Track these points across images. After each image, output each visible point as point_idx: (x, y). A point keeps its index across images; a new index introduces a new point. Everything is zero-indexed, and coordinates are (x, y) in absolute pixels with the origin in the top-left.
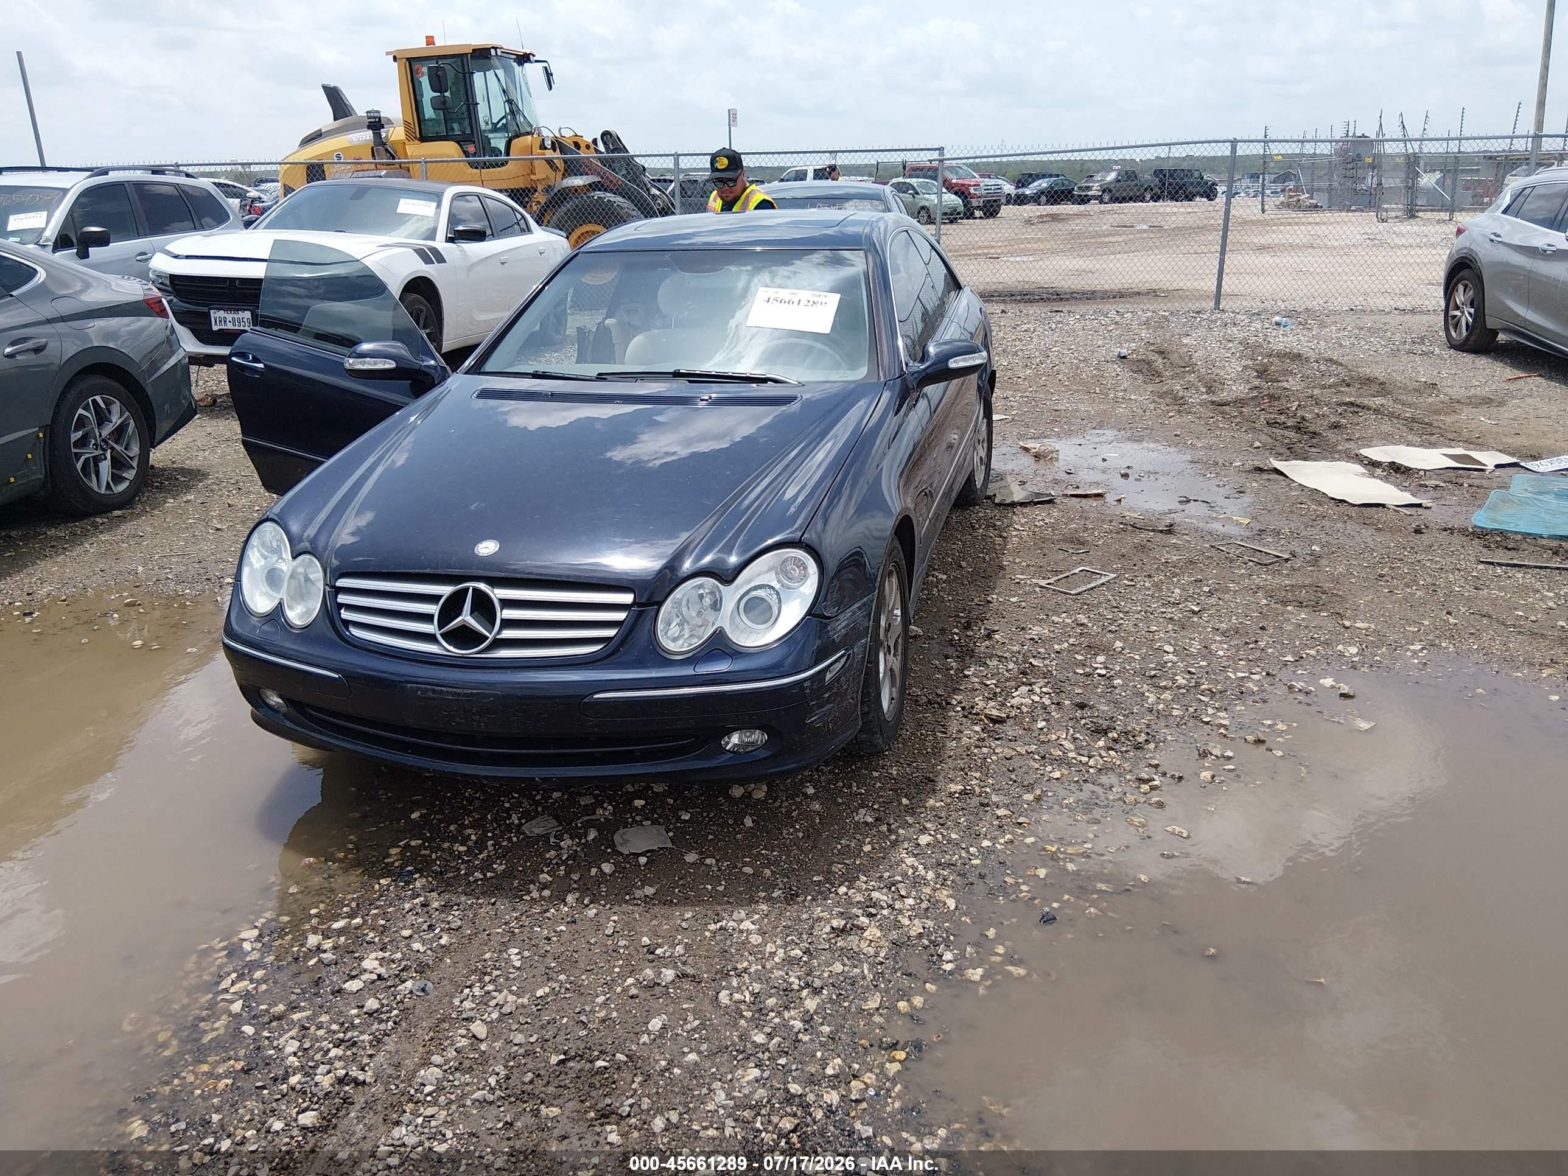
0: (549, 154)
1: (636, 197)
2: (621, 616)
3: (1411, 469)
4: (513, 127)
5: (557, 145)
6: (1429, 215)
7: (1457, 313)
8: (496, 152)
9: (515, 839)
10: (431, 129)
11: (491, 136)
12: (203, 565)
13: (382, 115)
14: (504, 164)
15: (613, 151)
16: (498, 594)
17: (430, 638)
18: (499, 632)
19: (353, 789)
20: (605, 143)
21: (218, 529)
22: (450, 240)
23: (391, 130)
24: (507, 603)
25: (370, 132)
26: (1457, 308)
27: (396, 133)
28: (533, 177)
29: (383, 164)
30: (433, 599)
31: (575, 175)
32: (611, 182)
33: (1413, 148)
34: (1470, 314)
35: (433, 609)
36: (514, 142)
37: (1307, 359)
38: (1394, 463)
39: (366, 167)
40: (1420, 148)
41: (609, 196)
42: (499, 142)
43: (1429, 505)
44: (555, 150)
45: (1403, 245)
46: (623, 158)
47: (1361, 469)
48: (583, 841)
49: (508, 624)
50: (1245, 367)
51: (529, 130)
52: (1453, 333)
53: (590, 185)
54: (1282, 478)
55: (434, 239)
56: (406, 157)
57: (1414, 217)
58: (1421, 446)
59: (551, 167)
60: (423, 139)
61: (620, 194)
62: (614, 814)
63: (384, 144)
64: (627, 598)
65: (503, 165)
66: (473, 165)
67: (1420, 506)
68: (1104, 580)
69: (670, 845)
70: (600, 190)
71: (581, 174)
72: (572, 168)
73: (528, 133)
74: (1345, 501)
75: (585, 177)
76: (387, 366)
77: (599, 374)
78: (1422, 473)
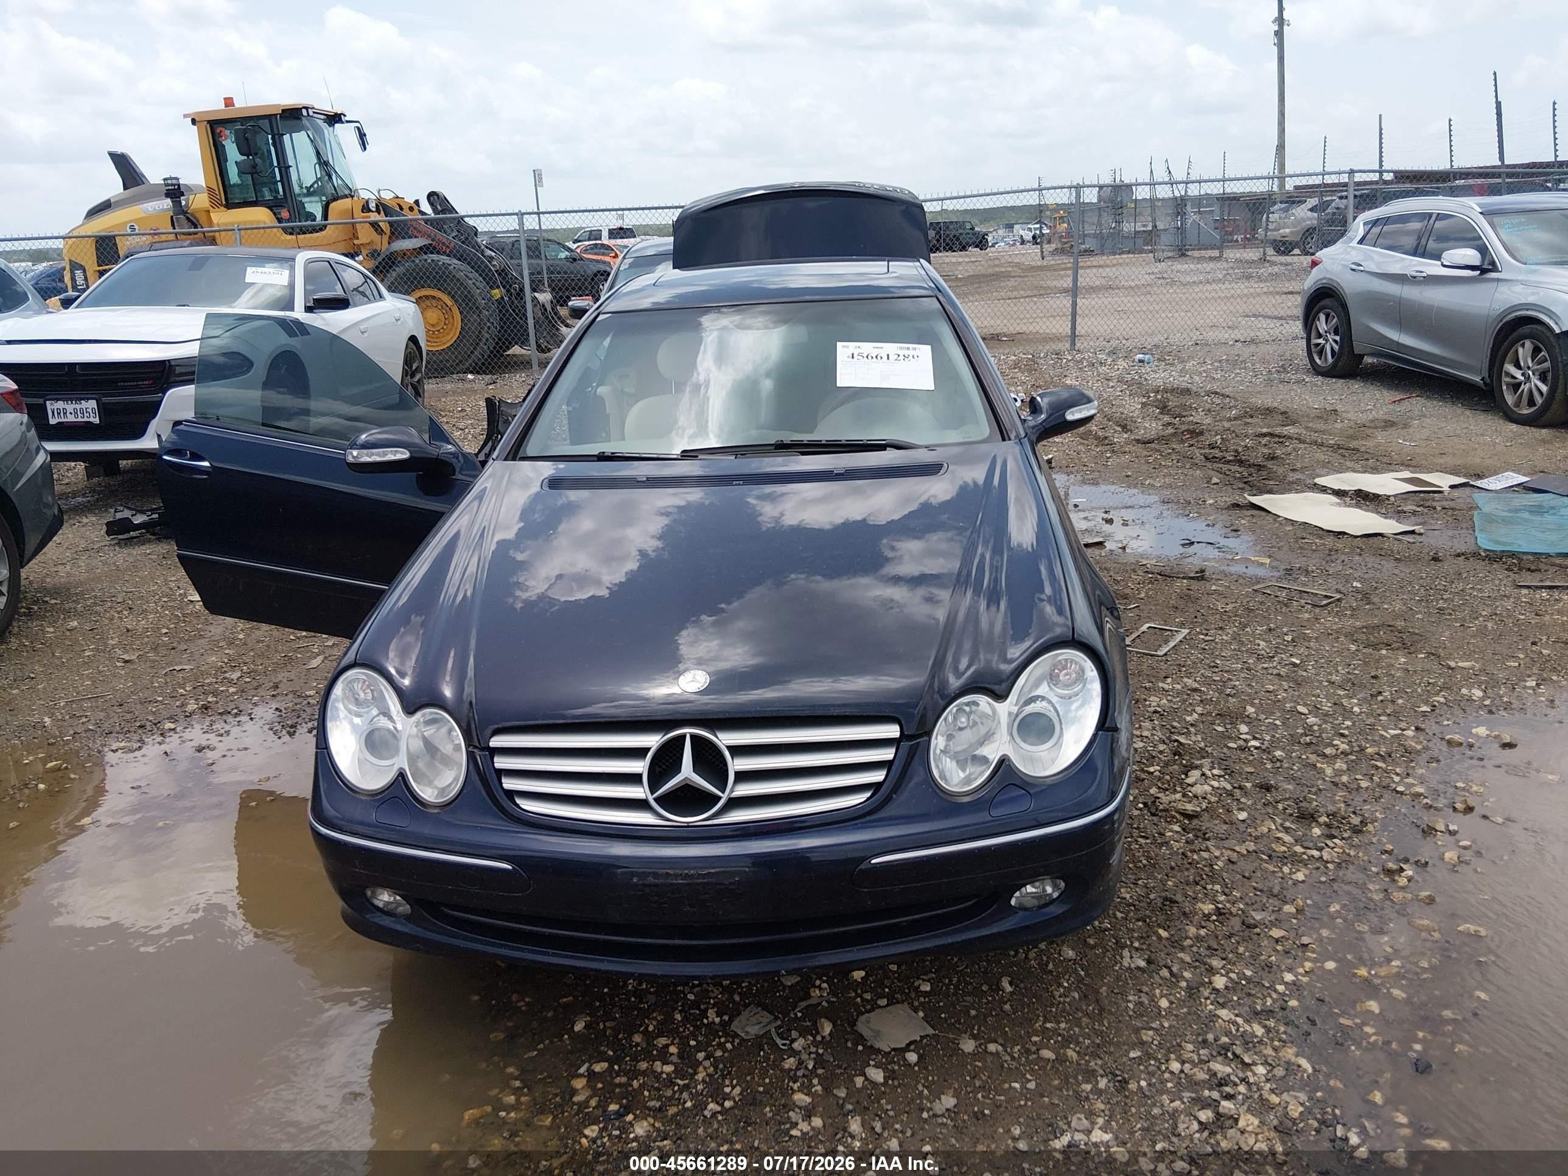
0: (374, 217)
1: (472, 259)
2: (887, 754)
3: (1379, 496)
4: (329, 190)
5: (382, 207)
6: (1196, 254)
7: (1321, 341)
8: (311, 216)
9: (729, 1046)
10: (238, 195)
11: (305, 200)
12: (126, 707)
13: (181, 182)
14: (322, 228)
15: (443, 211)
16: (725, 739)
17: (640, 805)
18: (732, 791)
19: (476, 998)
20: (431, 204)
21: (126, 662)
22: (309, 309)
23: (192, 197)
24: (738, 751)
25: (169, 200)
26: (1320, 336)
27: (199, 202)
28: (356, 242)
29: (184, 234)
30: (638, 753)
31: (404, 238)
32: (444, 244)
33: (1179, 191)
34: (1336, 341)
35: (639, 766)
36: (332, 205)
37: (1197, 394)
38: (1360, 490)
39: (164, 238)
40: (1186, 191)
41: (444, 259)
42: (314, 207)
43: (1422, 531)
44: (379, 213)
45: (1194, 282)
46: (454, 219)
47: (1334, 499)
48: (819, 1038)
49: (743, 777)
50: (1144, 405)
51: (347, 192)
52: (1318, 361)
53: (421, 248)
54: (1264, 514)
55: (293, 310)
56: (211, 224)
57: (1183, 255)
58: (1365, 472)
59: (376, 230)
60: (230, 205)
61: (455, 256)
62: (832, 992)
63: (184, 213)
64: (892, 731)
65: (321, 230)
66: (290, 231)
67: (1413, 532)
68: (1180, 637)
69: (931, 1031)
70: (432, 253)
71: (410, 237)
72: (399, 230)
73: (346, 196)
74: (1344, 533)
75: (414, 240)
76: (399, 457)
77: (683, 451)
78: (1392, 499)
